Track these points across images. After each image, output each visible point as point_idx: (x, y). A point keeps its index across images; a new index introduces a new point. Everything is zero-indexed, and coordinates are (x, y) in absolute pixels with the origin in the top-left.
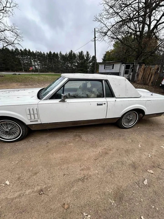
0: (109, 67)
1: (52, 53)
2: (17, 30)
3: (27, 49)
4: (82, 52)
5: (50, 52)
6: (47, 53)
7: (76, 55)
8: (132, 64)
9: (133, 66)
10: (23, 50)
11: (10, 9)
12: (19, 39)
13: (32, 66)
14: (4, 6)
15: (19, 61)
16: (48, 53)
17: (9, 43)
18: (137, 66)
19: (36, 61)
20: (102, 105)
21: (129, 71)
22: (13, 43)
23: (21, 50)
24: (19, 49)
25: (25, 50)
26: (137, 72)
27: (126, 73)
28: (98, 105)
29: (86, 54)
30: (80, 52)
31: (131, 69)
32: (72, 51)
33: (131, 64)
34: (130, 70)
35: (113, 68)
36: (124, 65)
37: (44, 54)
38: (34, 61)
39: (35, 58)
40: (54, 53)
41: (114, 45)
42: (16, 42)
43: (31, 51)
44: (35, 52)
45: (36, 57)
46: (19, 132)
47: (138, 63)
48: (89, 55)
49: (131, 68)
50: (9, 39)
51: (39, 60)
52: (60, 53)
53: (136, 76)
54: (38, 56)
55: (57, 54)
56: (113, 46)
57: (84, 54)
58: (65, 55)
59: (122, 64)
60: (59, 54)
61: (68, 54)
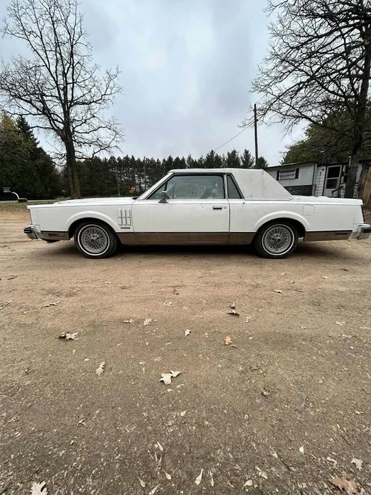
0: (288, 175)
1: (174, 159)
2: (117, 126)
3: (130, 157)
4: (234, 152)
5: (170, 158)
6: (164, 160)
7: (222, 160)
8: (343, 164)
9: (347, 168)
10: (122, 158)
11: (110, 97)
12: (118, 139)
13: (134, 185)
14: (103, 93)
15: (114, 177)
16: (166, 160)
17: (103, 147)
18: (357, 168)
19: (143, 175)
20: (221, 208)
21: (338, 181)
22: (108, 147)
23: (119, 159)
24: (116, 158)
25: (127, 158)
26: (357, 180)
27: (330, 184)
28: (214, 209)
29: (243, 156)
30: (231, 152)
31: (342, 175)
32: (212, 151)
33: (341, 166)
34: (340, 179)
35: (297, 177)
36: (325, 168)
37: (158, 162)
38: (139, 176)
39: (142, 171)
40: (178, 159)
41: (307, 130)
42: (113, 144)
43: (136, 159)
44: (142, 160)
45: (144, 168)
46: (106, 244)
47: (360, 162)
48: (251, 158)
49: (342, 172)
50: (103, 140)
51: (147, 173)
52: (190, 158)
53: (355, 190)
54: (148, 166)
55: (183, 160)
56: (306, 133)
57: (239, 156)
58: (199, 161)
59: (318, 166)
60: (186, 160)
61: (205, 158)
